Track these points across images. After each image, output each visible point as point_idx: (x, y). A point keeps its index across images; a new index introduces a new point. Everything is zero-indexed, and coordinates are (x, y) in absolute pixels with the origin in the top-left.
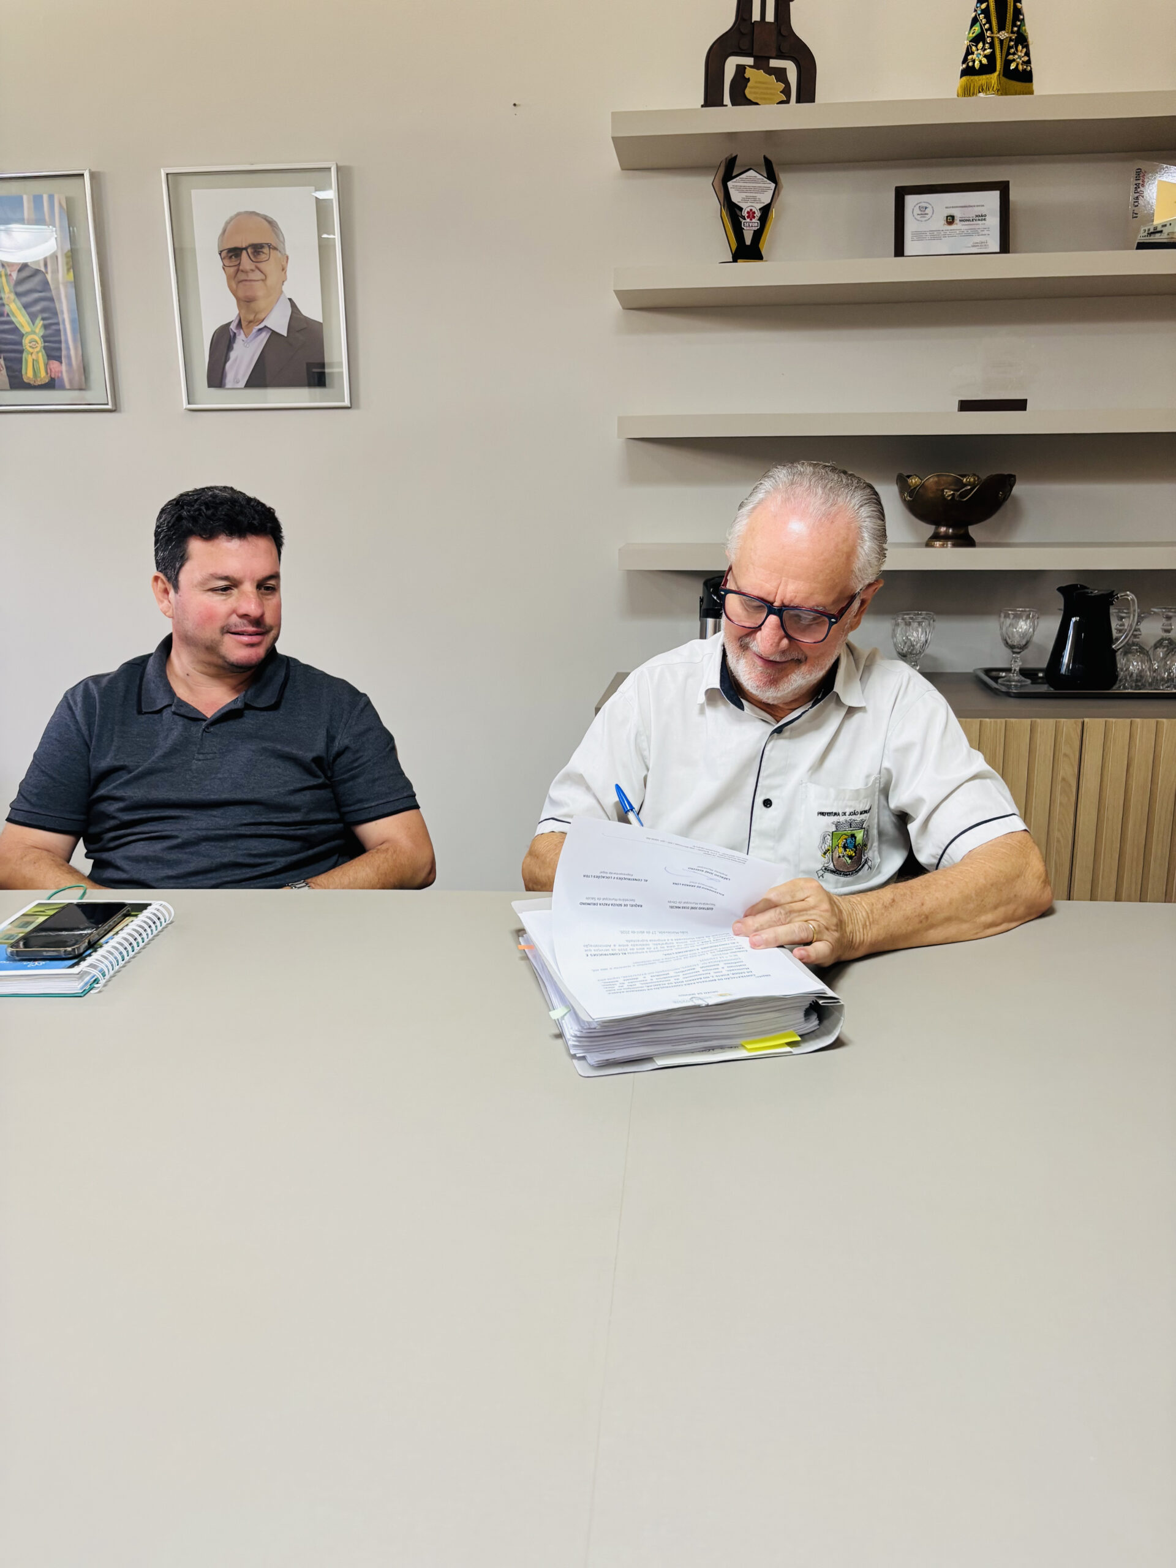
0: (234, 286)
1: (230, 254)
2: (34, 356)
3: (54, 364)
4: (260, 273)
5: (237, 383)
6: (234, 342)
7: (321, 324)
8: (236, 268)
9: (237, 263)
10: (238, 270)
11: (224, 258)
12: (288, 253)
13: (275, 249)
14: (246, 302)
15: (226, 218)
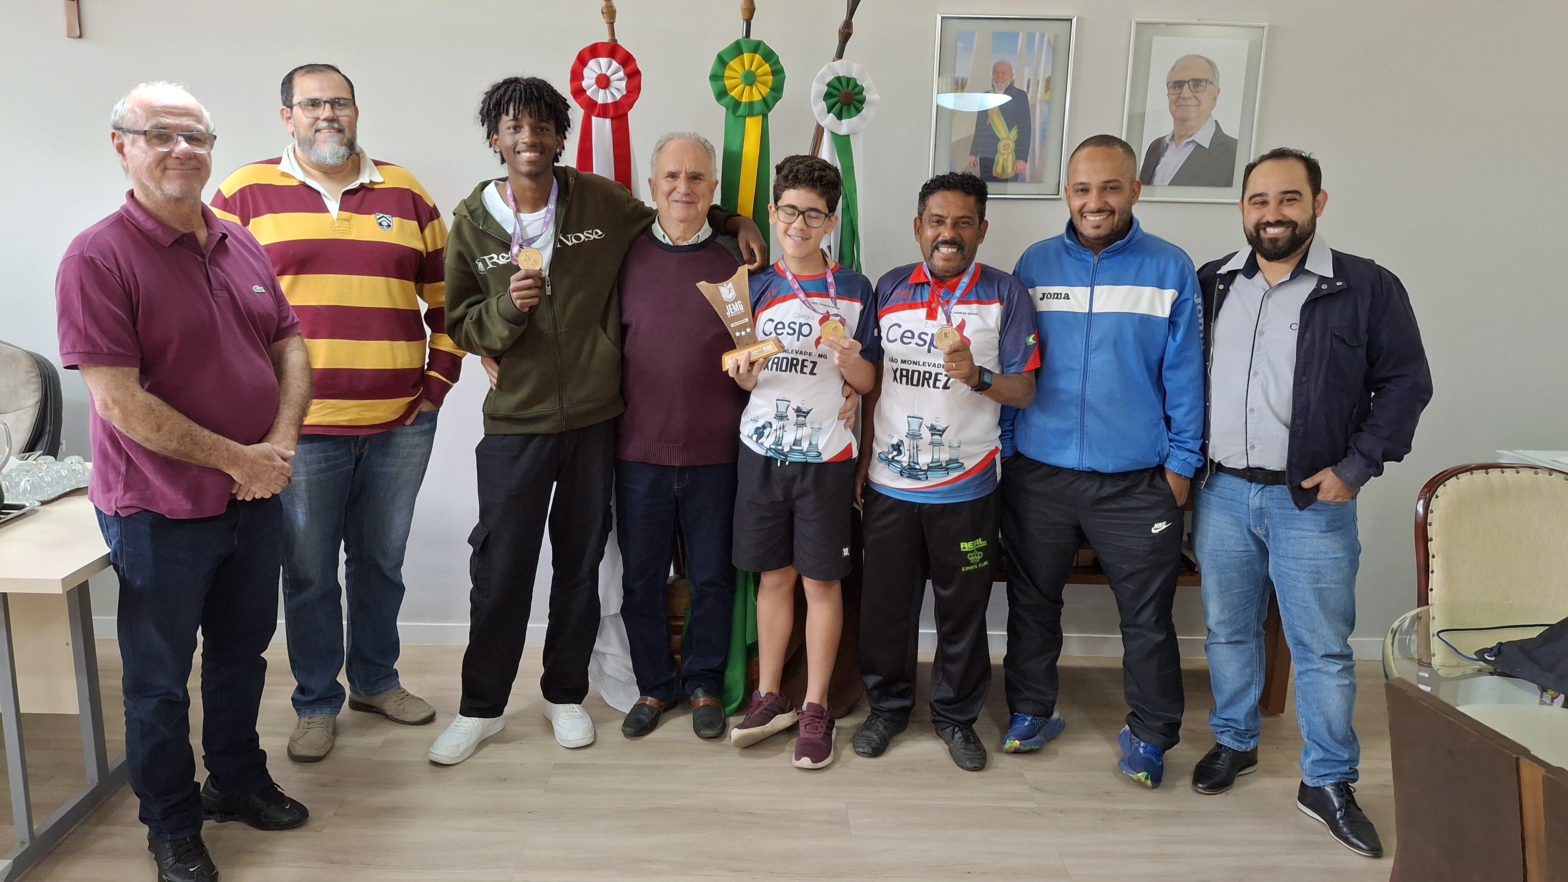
0: (1174, 109)
1: (1175, 85)
2: (1005, 157)
3: (1021, 163)
4: (1196, 100)
5: (1163, 181)
6: (1166, 151)
7: (1236, 140)
8: (1178, 95)
9: (1180, 92)
10: (1179, 97)
11: (1170, 88)
12: (1220, 86)
13: (1211, 83)
14: (1181, 121)
15: (1178, 58)
